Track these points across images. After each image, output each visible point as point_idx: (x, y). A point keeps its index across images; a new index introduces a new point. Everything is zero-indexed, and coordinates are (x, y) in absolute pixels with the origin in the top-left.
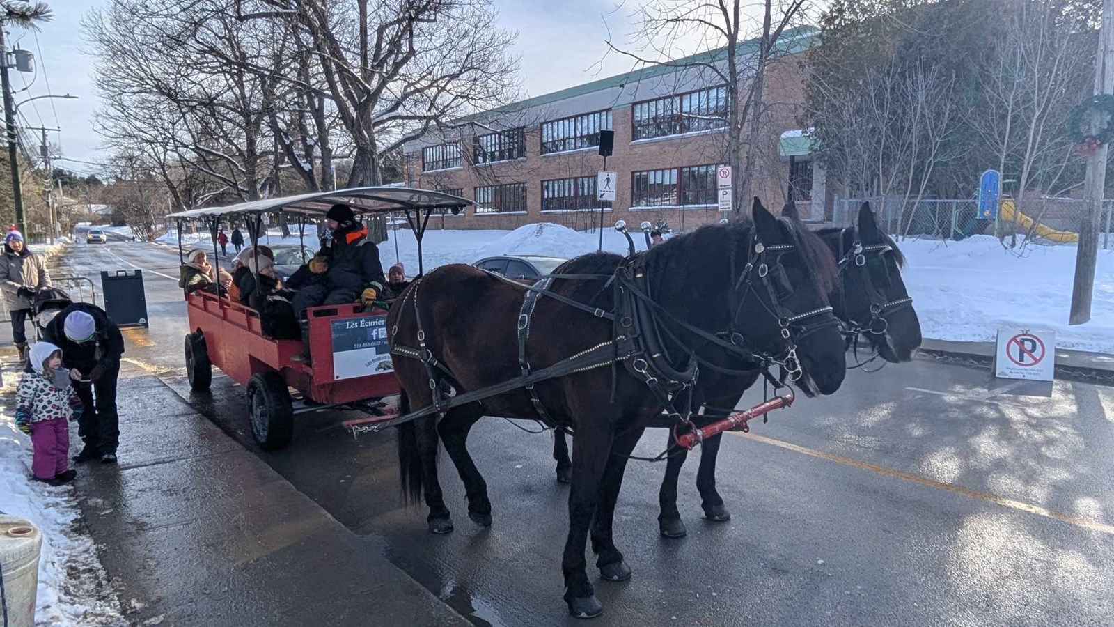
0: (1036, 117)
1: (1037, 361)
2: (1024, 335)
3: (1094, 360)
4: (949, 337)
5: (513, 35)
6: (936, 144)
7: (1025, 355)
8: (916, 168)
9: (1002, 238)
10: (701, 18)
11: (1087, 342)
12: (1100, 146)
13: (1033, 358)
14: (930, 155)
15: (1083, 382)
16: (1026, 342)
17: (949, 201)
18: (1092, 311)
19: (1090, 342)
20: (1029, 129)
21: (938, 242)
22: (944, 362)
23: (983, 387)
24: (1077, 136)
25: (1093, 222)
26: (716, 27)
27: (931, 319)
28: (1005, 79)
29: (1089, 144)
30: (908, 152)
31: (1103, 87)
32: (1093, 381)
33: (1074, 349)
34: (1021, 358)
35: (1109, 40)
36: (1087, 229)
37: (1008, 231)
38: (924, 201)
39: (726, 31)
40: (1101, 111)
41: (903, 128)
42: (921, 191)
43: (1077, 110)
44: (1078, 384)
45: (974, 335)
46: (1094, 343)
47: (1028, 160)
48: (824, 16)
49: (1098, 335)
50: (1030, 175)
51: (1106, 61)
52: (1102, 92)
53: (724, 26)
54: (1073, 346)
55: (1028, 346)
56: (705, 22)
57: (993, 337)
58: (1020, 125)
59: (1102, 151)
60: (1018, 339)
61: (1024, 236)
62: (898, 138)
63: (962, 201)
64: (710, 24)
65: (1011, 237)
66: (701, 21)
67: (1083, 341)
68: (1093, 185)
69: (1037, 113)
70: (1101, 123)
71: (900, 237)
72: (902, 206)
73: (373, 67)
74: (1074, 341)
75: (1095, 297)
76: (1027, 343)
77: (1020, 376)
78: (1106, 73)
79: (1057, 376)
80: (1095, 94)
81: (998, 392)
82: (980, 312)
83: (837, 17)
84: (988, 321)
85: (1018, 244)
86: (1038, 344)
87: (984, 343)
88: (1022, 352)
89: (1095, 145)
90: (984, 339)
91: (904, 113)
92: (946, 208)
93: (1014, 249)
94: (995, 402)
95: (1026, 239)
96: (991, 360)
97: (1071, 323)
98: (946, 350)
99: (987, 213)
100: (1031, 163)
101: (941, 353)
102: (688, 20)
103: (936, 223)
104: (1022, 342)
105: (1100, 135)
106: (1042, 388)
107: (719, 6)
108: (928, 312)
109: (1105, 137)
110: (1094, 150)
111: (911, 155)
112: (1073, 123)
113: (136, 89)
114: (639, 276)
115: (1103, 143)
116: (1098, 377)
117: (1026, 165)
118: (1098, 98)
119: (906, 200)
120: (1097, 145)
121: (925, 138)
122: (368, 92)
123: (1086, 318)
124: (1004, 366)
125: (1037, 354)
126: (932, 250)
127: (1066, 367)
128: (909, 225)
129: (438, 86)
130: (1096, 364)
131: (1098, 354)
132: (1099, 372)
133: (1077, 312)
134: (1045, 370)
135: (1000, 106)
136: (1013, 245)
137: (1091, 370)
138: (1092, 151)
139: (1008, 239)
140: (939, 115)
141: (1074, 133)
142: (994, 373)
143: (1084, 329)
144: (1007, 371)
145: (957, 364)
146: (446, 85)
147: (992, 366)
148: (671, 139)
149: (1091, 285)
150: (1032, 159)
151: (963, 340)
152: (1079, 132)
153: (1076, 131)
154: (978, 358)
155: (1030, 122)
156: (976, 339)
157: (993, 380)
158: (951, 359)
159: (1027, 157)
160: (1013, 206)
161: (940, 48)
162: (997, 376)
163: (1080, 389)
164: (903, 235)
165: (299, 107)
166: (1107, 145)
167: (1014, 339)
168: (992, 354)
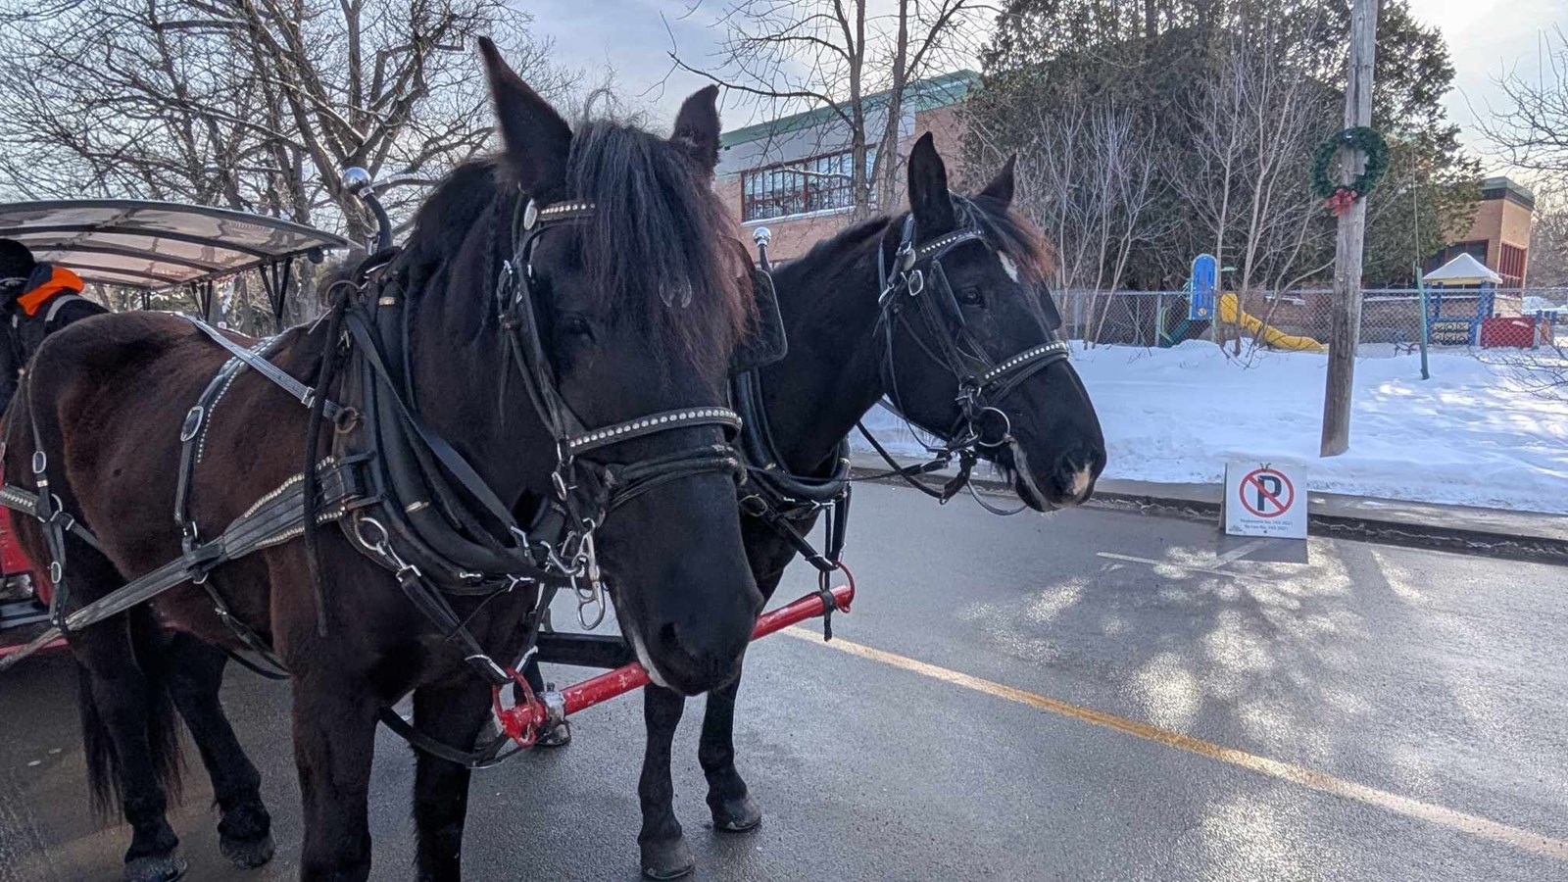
0: (1262, 177)
1: (1283, 509)
2: (1264, 471)
3: (1359, 507)
4: (1159, 477)
5: (576, 76)
6: (1133, 216)
7: (1266, 500)
8: (1109, 248)
9: (1222, 342)
10: (813, 36)
11: (1347, 481)
12: (1356, 200)
13: (1278, 504)
14: (1127, 231)
15: (1347, 538)
16: (1266, 481)
17: (1153, 293)
18: (1351, 437)
19: (1352, 481)
20: (1253, 193)
21: (1139, 349)
22: (1152, 513)
23: (1208, 550)
24: (1324, 188)
25: (1349, 310)
26: (834, 47)
27: (1131, 452)
28: (1221, 129)
29: (1342, 197)
30: (1097, 229)
31: (1358, 117)
32: (1361, 537)
33: (1329, 491)
34: (1261, 506)
35: (1363, 50)
36: (1341, 320)
37: (1230, 333)
38: (1119, 293)
39: (847, 52)
40: (1355, 152)
41: (1090, 196)
42: (1116, 282)
43: (1322, 151)
44: (1341, 542)
45: (1192, 474)
46: (1356, 483)
47: (1255, 234)
48: (985, 49)
49: (1360, 471)
50: (1256, 258)
51: (1361, 80)
52: (1356, 124)
53: (843, 44)
54: (1328, 487)
55: (1270, 486)
56: (818, 41)
57: (1218, 476)
58: (1241, 192)
59: (1359, 206)
60: (1256, 477)
61: (1251, 340)
62: (1084, 210)
63: (1169, 293)
64: (826, 44)
65: (1233, 342)
66: (813, 39)
67: (1342, 480)
68: (1348, 256)
69: (1264, 173)
70: (1356, 168)
71: (1090, 344)
72: (1091, 301)
73: (369, 108)
74: (1328, 479)
75: (1353, 419)
76: (1268, 483)
77: (1260, 533)
78: (1360, 96)
79: (1312, 530)
80: (1347, 127)
81: (1230, 556)
82: (1198, 441)
83: (1002, 52)
84: (1211, 454)
85: (1244, 349)
86: (1284, 485)
87: (1206, 484)
88: (1262, 496)
89: (1350, 199)
90: (1206, 480)
91: (1091, 174)
92: (1148, 303)
93: (1240, 356)
94: (1229, 573)
95: (1254, 343)
96: (1218, 508)
97: (1323, 455)
98: (1154, 496)
99: (1202, 312)
100: (1257, 241)
101: (1148, 500)
102: (795, 38)
103: (1137, 324)
104: (1261, 482)
105: (1355, 185)
106: (1291, 549)
107: (836, 16)
108: (1129, 442)
109: (1362, 188)
110: (1347, 206)
111: (1101, 230)
112: (1318, 169)
113: (24, 137)
114: (387, 301)
115: (1360, 195)
116: (1368, 532)
117: (1250, 243)
118: (1351, 132)
119: (1096, 293)
120: (1353, 199)
121: (1119, 210)
122: (359, 142)
123: (1343, 448)
124: (1238, 518)
125: (1282, 499)
126: (1131, 361)
127: (1322, 518)
128: (1101, 327)
129: (470, 143)
130: (1365, 512)
131: (1363, 498)
132: (1370, 523)
133: (1330, 438)
134: (1294, 523)
135: (1216, 165)
136: (1237, 352)
137: (1357, 521)
138: (1344, 206)
139: (1231, 344)
140: (1136, 176)
141: (1320, 183)
142: (1223, 529)
143: (1338, 461)
144: (1242, 525)
145: (1170, 516)
146: (481, 142)
147: (1220, 518)
148: (794, 220)
149: (1348, 399)
150: (1259, 237)
151: (1177, 481)
152: (1326, 182)
153: (1322, 179)
154: (1199, 507)
155: (1255, 184)
156: (1196, 480)
157: (1222, 539)
158: (1162, 509)
159: (1252, 232)
160: (1236, 299)
161: (1135, 91)
162: (1227, 532)
163: (1347, 549)
164: (1093, 340)
165: (268, 165)
166: (1364, 199)
167: (1249, 477)
168: (1219, 501)
